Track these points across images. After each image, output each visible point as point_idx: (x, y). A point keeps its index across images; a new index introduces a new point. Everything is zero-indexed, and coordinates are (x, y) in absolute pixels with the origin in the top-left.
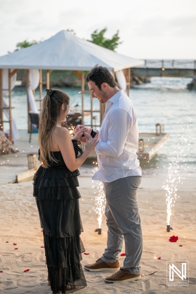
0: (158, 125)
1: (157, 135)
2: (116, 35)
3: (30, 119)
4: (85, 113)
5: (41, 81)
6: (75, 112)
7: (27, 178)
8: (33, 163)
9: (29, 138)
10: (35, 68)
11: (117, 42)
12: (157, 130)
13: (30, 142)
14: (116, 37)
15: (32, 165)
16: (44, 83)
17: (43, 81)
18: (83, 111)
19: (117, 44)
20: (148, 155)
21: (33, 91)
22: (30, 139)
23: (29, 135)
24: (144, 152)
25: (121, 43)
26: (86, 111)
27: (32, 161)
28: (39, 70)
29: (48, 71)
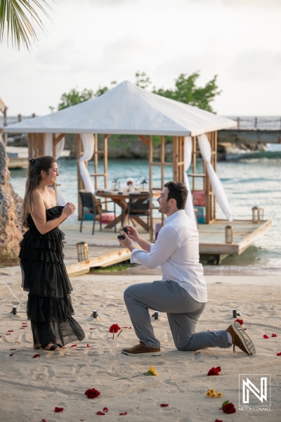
0: (255, 208)
1: (254, 222)
2: (213, 82)
3: (81, 201)
4: (154, 192)
5: (96, 150)
6: (142, 191)
7: (76, 272)
8: (84, 254)
9: (79, 226)
10: (88, 132)
11: (213, 92)
12: (253, 216)
13: (81, 231)
14: (211, 84)
15: (83, 255)
16: (101, 152)
17: (99, 149)
18: (152, 189)
19: (213, 95)
20: (237, 247)
21: (85, 162)
22: (81, 227)
23: (80, 222)
24: (233, 244)
25: (218, 93)
26: (154, 189)
27: (83, 251)
28: (94, 135)
29: (105, 136)
